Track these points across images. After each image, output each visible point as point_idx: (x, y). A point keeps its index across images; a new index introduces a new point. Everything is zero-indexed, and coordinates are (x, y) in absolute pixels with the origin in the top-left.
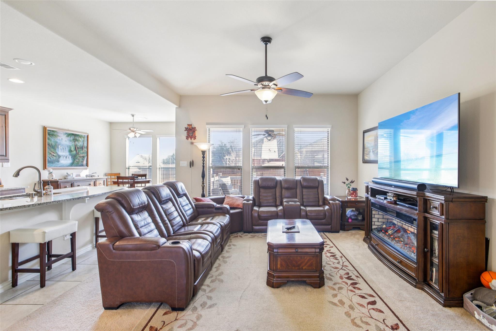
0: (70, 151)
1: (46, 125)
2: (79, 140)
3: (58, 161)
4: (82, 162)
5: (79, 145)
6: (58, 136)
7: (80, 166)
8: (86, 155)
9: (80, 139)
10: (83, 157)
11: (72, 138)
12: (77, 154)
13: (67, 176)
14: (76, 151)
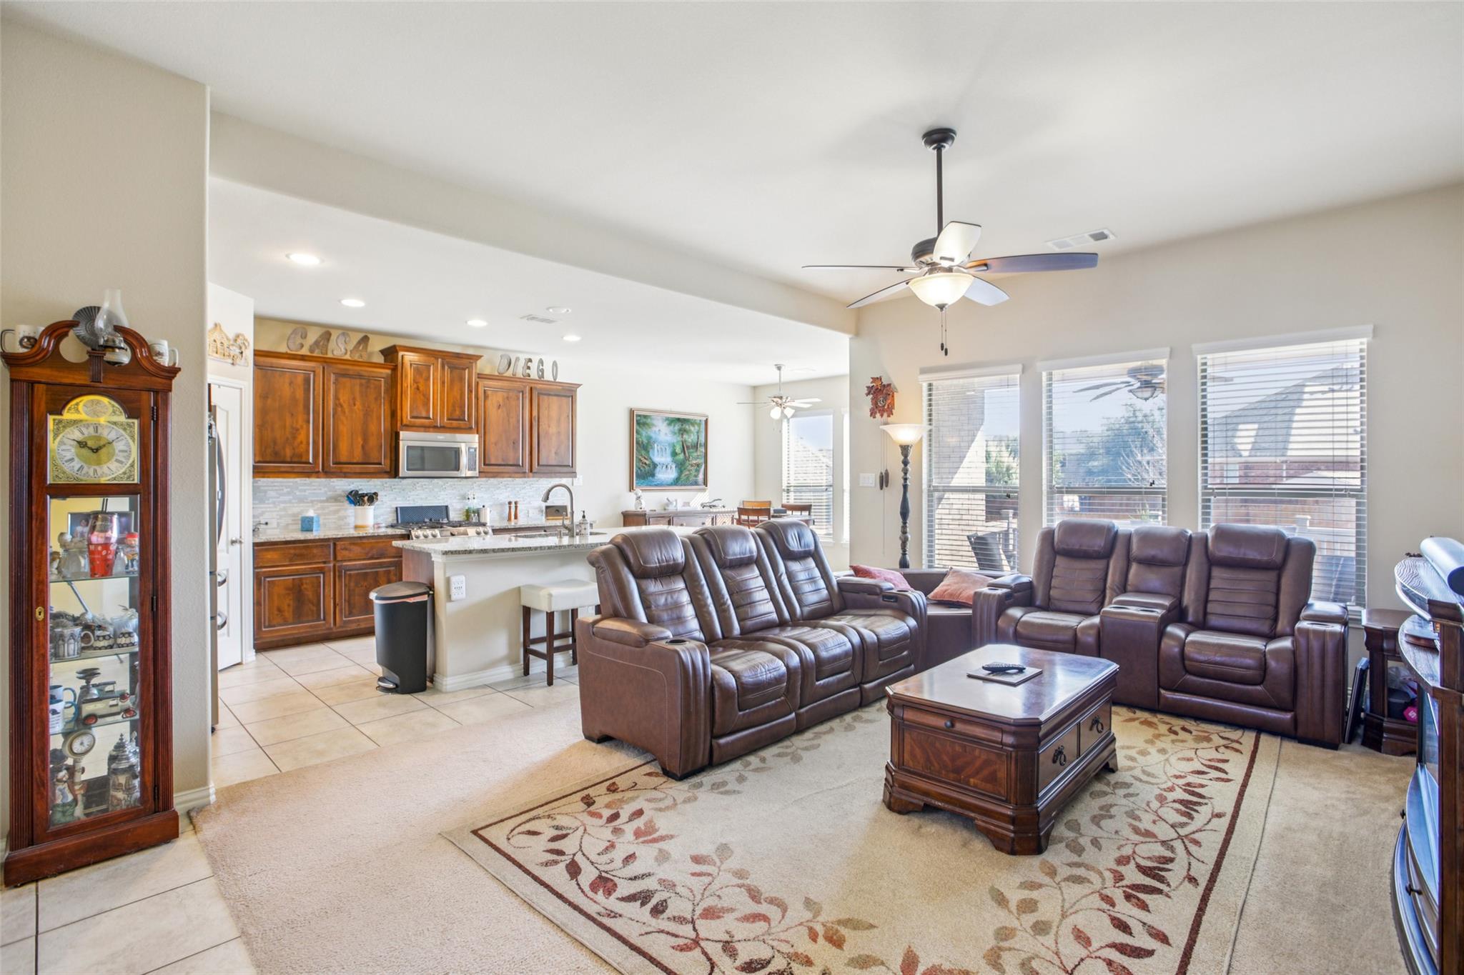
0: (674, 454)
1: (634, 406)
2: (690, 430)
3: (653, 475)
4: (696, 476)
5: (690, 440)
6: (653, 425)
7: (692, 484)
8: (702, 461)
9: (692, 428)
10: (698, 465)
11: (677, 428)
12: (686, 459)
13: (667, 505)
14: (685, 453)
